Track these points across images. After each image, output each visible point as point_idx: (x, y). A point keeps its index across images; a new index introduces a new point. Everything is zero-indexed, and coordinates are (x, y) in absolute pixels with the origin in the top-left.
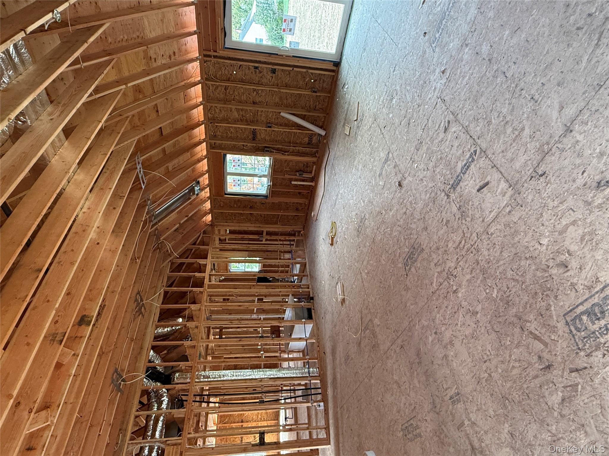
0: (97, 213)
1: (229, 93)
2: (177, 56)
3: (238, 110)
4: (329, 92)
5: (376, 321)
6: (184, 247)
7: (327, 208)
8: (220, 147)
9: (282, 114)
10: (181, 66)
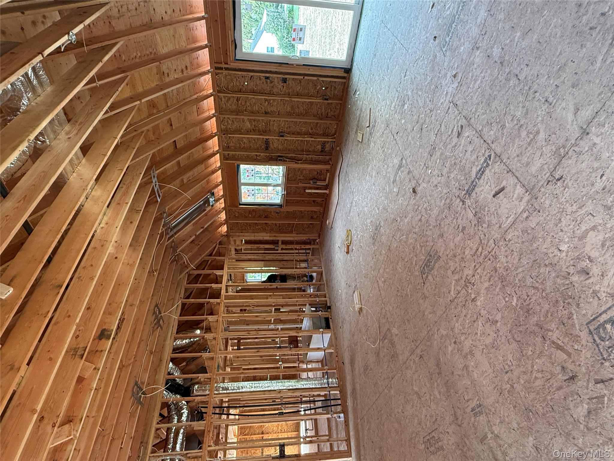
0: (114, 228)
1: (241, 104)
2: (189, 70)
3: (250, 121)
4: (341, 99)
5: (395, 331)
6: (201, 258)
7: (342, 216)
8: (234, 158)
10: (193, 80)
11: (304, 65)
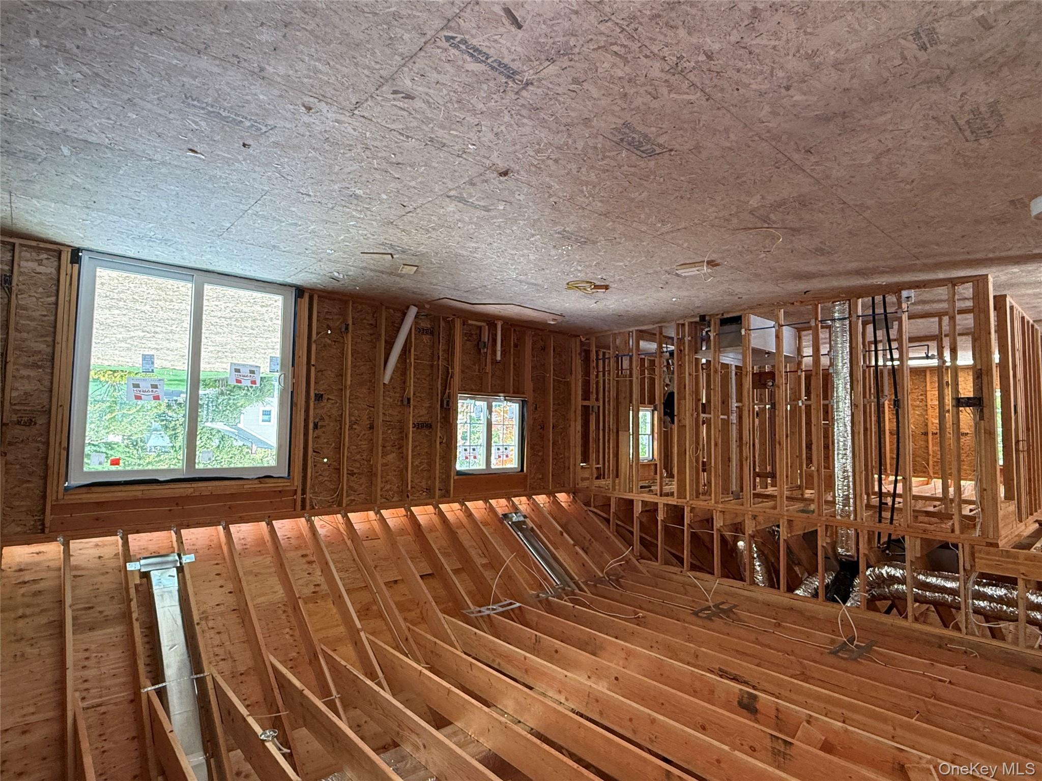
0: (567, 680)
1: (359, 468)
2: (308, 552)
3: (385, 454)
4: (346, 302)
5: (754, 202)
6: (613, 537)
7: (542, 298)
8: (446, 480)
9: (386, 381)
10: (323, 545)
11: (293, 366)
